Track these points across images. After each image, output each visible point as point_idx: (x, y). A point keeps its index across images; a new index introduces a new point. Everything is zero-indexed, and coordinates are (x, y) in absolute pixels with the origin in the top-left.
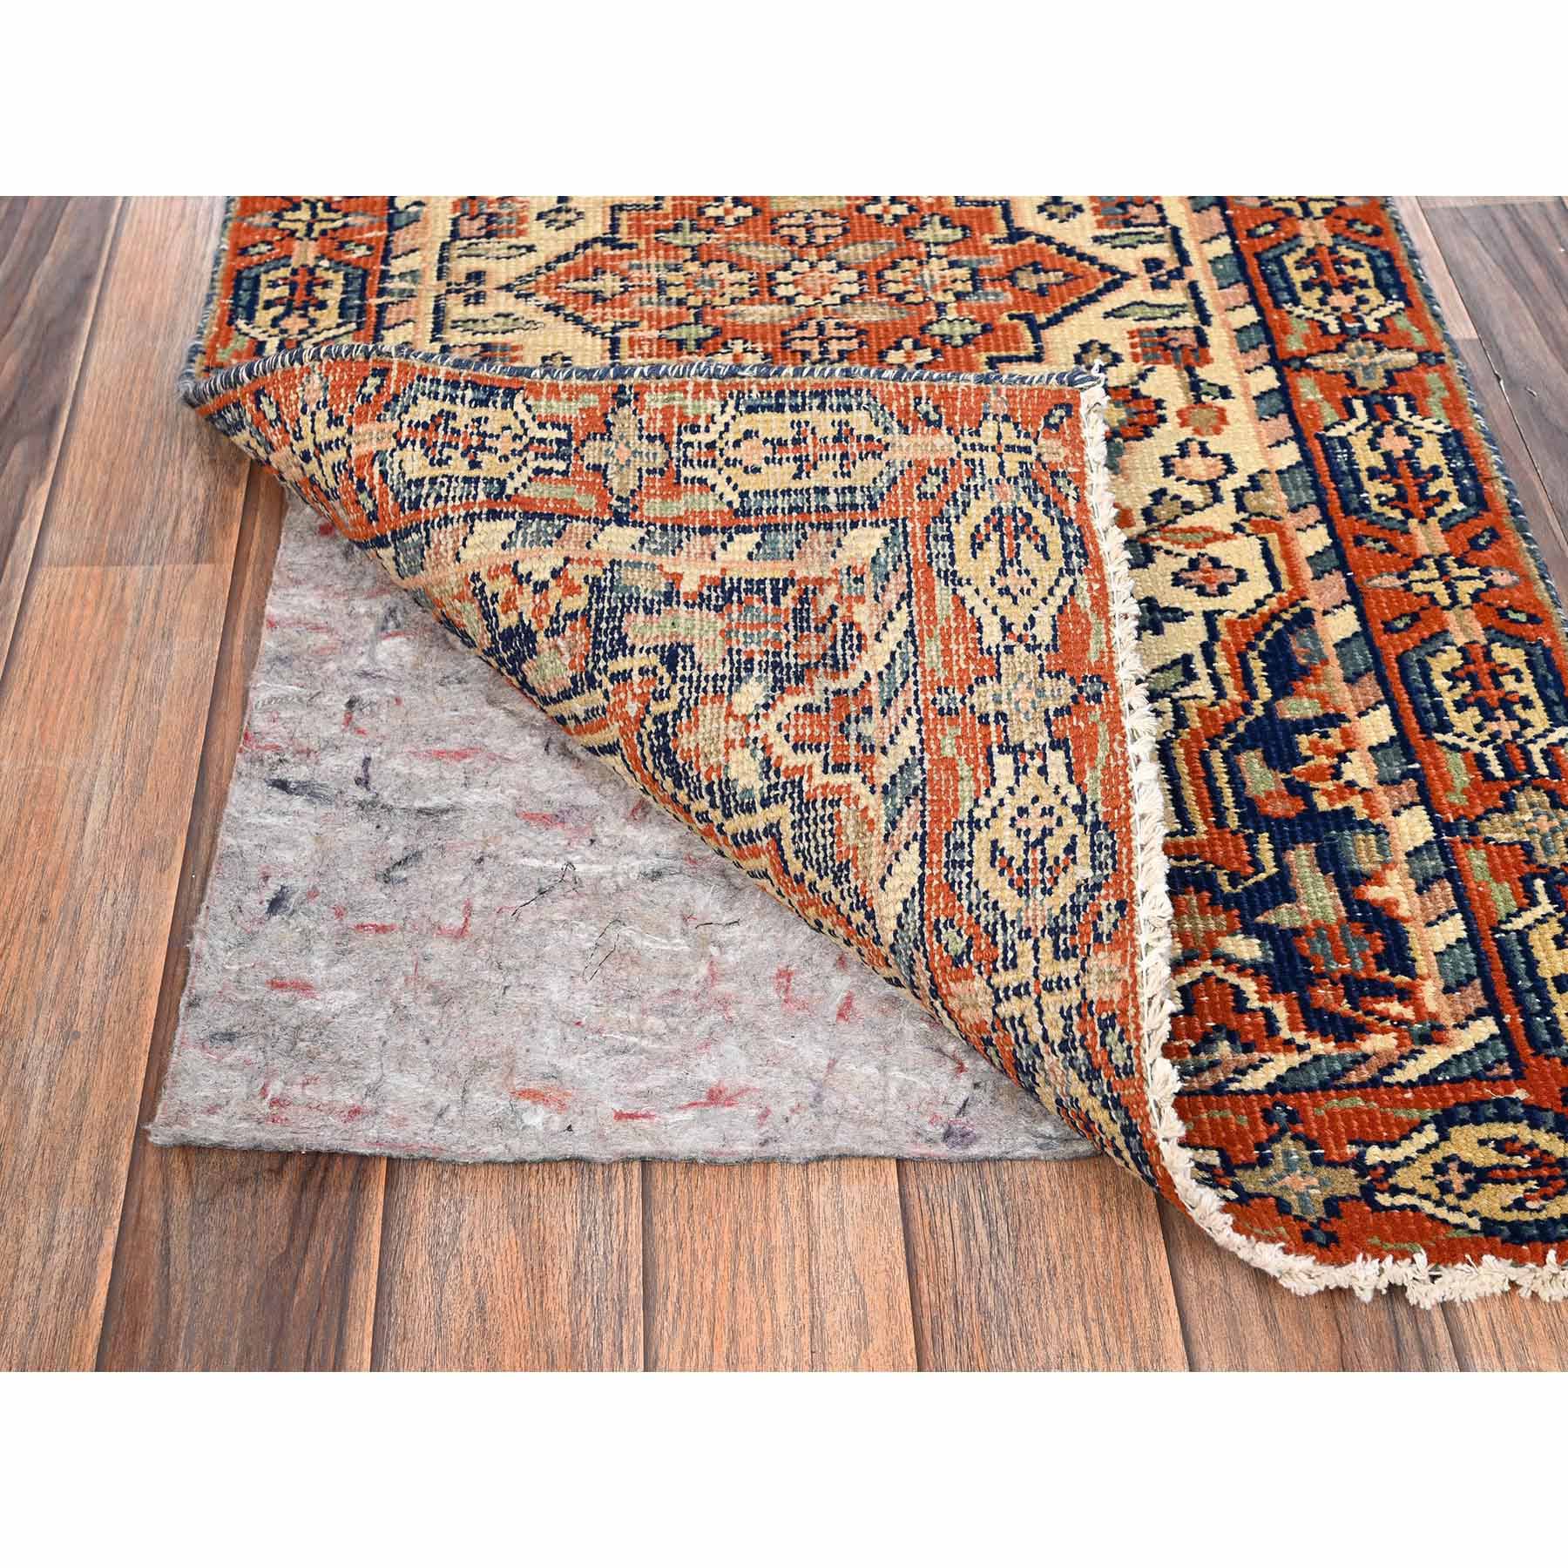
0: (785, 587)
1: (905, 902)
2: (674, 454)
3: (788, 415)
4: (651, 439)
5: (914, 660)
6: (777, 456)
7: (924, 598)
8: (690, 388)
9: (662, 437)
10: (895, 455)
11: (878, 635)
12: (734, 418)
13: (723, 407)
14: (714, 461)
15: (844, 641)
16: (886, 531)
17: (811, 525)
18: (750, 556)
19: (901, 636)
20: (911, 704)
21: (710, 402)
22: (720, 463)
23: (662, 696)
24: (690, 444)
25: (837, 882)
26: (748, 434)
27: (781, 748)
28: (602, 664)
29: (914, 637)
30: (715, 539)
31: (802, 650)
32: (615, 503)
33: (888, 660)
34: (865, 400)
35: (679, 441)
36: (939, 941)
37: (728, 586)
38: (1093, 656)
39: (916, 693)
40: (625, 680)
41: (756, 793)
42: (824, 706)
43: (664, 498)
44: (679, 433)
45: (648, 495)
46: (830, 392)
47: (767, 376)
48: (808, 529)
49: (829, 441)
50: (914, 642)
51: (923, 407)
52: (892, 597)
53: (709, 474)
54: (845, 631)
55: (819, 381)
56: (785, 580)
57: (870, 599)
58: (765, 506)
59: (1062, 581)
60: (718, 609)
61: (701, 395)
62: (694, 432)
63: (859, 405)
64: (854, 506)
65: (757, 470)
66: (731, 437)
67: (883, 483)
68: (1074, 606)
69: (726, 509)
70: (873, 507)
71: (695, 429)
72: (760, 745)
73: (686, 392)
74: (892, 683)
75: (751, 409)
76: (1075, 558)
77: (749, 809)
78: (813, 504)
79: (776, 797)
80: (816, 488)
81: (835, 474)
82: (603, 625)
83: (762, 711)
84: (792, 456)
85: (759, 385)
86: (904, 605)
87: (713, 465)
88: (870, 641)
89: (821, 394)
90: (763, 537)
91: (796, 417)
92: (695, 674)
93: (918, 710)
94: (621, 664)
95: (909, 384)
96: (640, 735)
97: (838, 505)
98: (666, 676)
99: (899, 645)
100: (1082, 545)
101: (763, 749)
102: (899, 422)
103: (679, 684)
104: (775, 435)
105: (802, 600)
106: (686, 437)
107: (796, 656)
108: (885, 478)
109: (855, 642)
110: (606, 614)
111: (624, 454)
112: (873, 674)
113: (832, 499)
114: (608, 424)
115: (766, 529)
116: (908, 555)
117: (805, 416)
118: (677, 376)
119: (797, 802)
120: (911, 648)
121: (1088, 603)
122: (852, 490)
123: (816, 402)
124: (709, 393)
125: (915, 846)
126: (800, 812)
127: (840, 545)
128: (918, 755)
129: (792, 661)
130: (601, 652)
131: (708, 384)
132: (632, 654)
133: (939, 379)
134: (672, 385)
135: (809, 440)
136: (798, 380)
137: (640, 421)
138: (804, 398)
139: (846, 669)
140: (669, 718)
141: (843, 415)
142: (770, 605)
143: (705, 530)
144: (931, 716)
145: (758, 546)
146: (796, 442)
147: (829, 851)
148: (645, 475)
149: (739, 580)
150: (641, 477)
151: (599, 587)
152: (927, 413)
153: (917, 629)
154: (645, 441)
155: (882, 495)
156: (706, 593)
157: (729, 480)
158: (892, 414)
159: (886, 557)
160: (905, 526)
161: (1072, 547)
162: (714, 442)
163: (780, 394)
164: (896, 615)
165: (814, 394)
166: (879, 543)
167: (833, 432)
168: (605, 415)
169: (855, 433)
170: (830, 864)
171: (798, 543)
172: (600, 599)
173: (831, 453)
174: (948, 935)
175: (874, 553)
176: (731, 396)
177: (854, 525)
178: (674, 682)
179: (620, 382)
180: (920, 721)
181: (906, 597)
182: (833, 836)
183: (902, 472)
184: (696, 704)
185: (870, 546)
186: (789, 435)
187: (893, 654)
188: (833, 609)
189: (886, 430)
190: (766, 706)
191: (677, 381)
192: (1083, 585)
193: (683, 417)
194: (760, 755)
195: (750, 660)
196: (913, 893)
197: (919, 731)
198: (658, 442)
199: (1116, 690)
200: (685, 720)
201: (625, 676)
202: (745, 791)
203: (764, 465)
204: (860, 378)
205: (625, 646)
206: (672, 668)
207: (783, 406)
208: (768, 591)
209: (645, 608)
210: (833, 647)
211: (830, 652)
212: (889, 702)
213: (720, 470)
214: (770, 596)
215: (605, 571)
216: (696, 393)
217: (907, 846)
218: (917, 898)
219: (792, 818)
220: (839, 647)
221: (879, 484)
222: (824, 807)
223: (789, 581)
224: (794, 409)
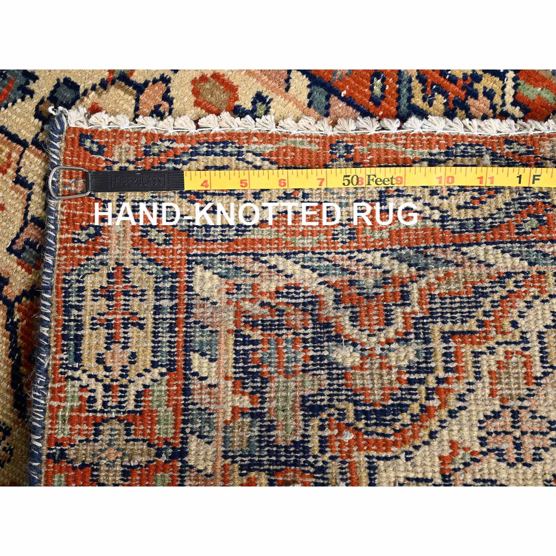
0: (244, 336)
1: (503, 252)
2: (113, 415)
3: (86, 331)
4: (98, 433)
5: (310, 254)
6: (122, 340)
7: (260, 246)
8: (55, 404)
9: (96, 425)
10: (127, 260)
11: (287, 276)
12: (84, 371)
13: (73, 379)
14: (121, 386)
15: (293, 298)
16: (198, 269)
17: (187, 318)
18: (211, 360)
19: (290, 262)
20: (345, 257)
21: (69, 388)
22: (125, 381)
23: (342, 414)
24: (105, 404)
25: (485, 295)
26: (100, 360)
27: (391, 333)
28: (311, 460)
29: (291, 253)
30: (195, 385)
31: (299, 324)
32: (164, 459)
33: (307, 270)
34: (74, 277)
35: (102, 411)
36: (530, 233)
37: (242, 375)
38: (314, 148)
39: (336, 253)
40: (327, 441)
41: (420, 347)
42: (350, 310)
43: (153, 423)
44: (95, 411)
45: (152, 434)
46: (65, 302)
47: (49, 347)
48: (191, 320)
49: (111, 303)
50: (295, 253)
51: (83, 237)
52: (256, 267)
53: (132, 390)
54: (283, 297)
55: (54, 309)
56: (236, 336)
57: (257, 280)
58: (168, 349)
59: (250, 160)
60: (265, 381)
61: (62, 395)
62: (95, 401)
63: (78, 281)
64: (172, 288)
65: (133, 355)
66: (101, 373)
67: (152, 268)
68: (271, 154)
69: (167, 377)
70: (174, 276)
71: (92, 400)
72: (387, 346)
73: (59, 407)
74: (327, 268)
75: (78, 358)
76: (228, 150)
77: (429, 353)
78: (168, 316)
79: (425, 334)
80: (155, 314)
81: (141, 300)
82: (283, 459)
83: (359, 347)
84: (122, 330)
85: (56, 353)
86: (264, 259)
87: (126, 386)
88: (291, 281)
89: (67, 308)
90: (195, 351)
91: (88, 326)
92: (327, 393)
93: (351, 252)
94: (314, 444)
95: (58, 246)
96: (366, 433)
97: (172, 299)
98: (328, 412)
99: (296, 263)
100: (216, 143)
101: (389, 344)
102: (95, 255)
103: (335, 403)
104: (102, 341)
105: (254, 325)
106: (99, 406)
107: (306, 329)
108: (147, 267)
109: (292, 290)
110: (274, 458)
111: (112, 453)
112: (321, 280)
113: (166, 303)
114: (84, 466)
115: (187, 349)
116: (221, 254)
117: (87, 319)
118: (44, 413)
119: (430, 320)
120: (301, 255)
121: (270, 146)
122: (157, 289)
123: (75, 312)
124: (60, 390)
125: (464, 249)
126: (437, 318)
127: (208, 299)
128: (388, 252)
129: (309, 331)
130: (303, 460)
131: (53, 390)
132: (309, 436)
133: (55, 225)
134: (51, 417)
135: (110, 317)
136: (53, 324)
137: (80, 441)
138: (70, 320)
139: (316, 297)
140: (359, 408)
141: (88, 293)
142: (260, 346)
143: (187, 391)
144: (355, 244)
145: (203, 354)
146: (109, 326)
147: (465, 300)
148: (133, 437)
149: (235, 367)
150: (134, 440)
151: (249, 465)
152: (88, 235)
153: (284, 251)
154: (100, 438)
155: (164, 269)
156: (250, 390)
157: (140, 375)
158: (88, 259)
159: (222, 268)
160: (196, 255)
161: (218, 150)
162: (105, 386)
163: (65, 337)
164: (273, 263)
165: (67, 312)
166: (208, 273)
167: (103, 301)
168: (74, 469)
169: (105, 285)
170: (473, 299)
171: (203, 327)
172: (260, 463)
173: (122, 302)
174: (527, 227)
175: (216, 276)
176: (64, 373)
177: (190, 289)
178: (333, 406)
179: (44, 457)
180: (360, 251)
181: (256, 258)
182: (455, 298)
183: (143, 255)
184: (351, 390)
185: (211, 278)
186: (103, 331)
187: (303, 267)
188: (263, 305)
189: (103, 263)
190: (354, 345)
191: (48, 414)
192: (253, 147)
193: (80, 409)
194: (394, 346)
195: (313, 358)
196: (497, 248)
197: (367, 252)
198: (101, 428)
199: (343, 137)
200: (362, 397)
201: (323, 441)
202: (417, 356)
203: (129, 350)
204: (54, 281)
205: (302, 442)
206: (322, 409)
207: (76, 336)
208: (247, 348)
209: (268, 431)
210: (296, 305)
211: (301, 307)
212: (343, 270)
213: (130, 381)
214: (251, 347)
215: (233, 462)
216: (60, 399)
217: (464, 254)
218: (501, 245)
219: (440, 323)
220: (298, 301)
221: (154, 271)
222: (435, 303)
223: (237, 333)
224: (80, 327)
